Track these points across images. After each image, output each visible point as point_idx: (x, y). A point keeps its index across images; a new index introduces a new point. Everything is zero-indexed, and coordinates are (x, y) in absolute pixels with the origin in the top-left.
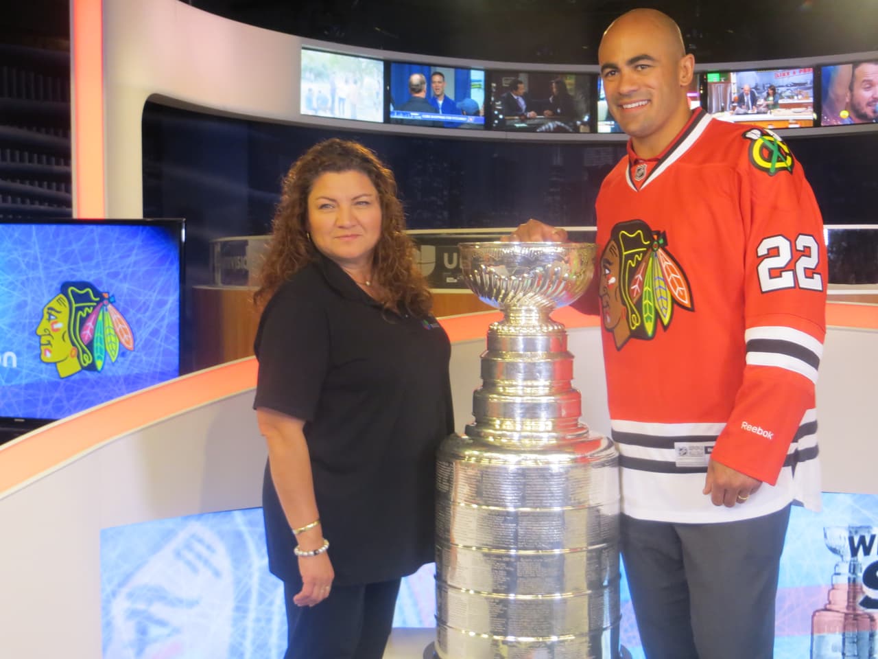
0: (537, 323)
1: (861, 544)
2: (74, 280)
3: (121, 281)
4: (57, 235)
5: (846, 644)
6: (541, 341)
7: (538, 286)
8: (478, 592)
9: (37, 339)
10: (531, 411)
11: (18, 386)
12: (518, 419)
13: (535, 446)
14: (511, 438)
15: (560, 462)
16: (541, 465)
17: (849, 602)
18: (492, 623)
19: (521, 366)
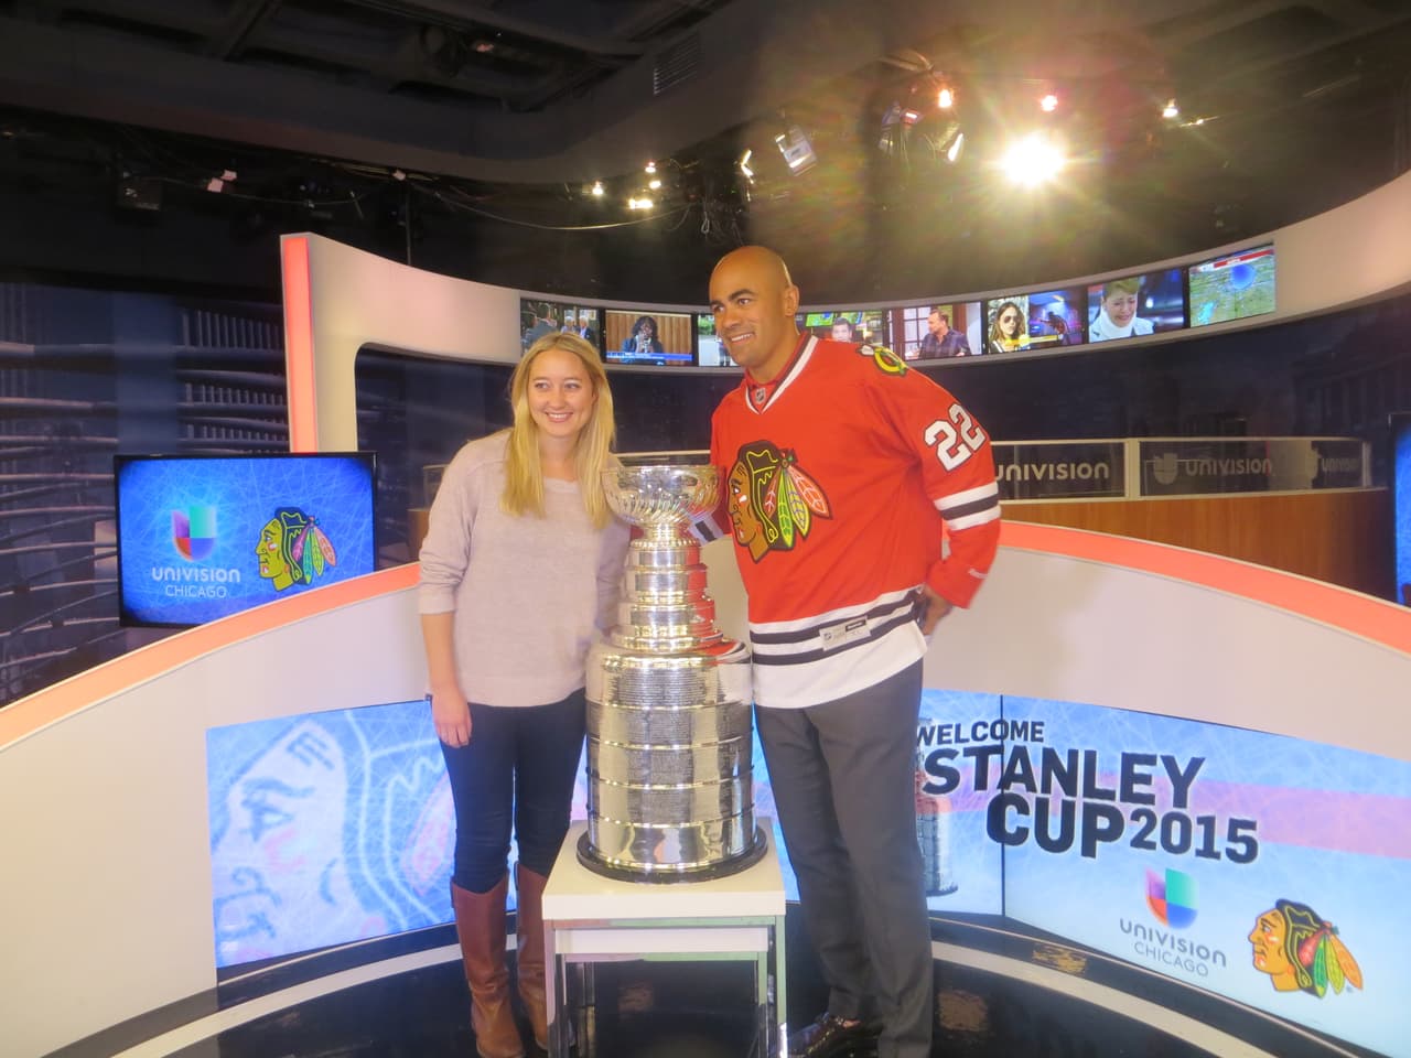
0: (672, 539)
2: (285, 506)
3: (325, 506)
4: (269, 468)
9: (257, 557)
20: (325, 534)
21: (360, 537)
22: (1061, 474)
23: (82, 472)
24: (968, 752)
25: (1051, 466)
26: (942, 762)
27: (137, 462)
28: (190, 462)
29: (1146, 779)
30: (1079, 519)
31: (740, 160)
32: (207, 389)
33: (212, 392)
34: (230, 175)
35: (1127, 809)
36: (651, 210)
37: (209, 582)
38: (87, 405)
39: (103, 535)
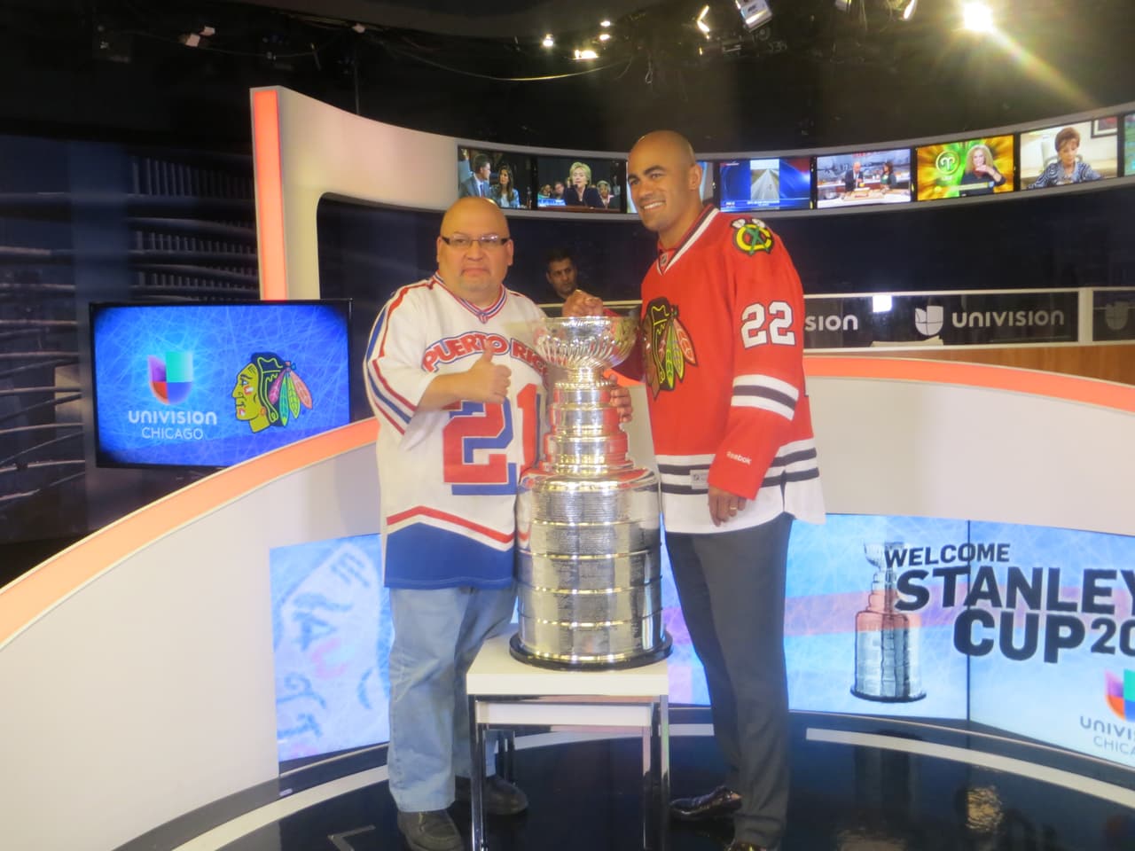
0: (591, 380)
1: (893, 558)
2: (262, 351)
3: (300, 352)
4: (246, 314)
5: (885, 639)
6: (594, 394)
7: (592, 350)
8: (548, 589)
9: (233, 401)
10: (587, 448)
11: (217, 440)
12: (577, 455)
13: (592, 475)
14: (572, 468)
15: (609, 487)
16: (594, 490)
17: (886, 605)
18: (560, 613)
19: (580, 414)
20: (303, 378)
21: (336, 381)
22: (1020, 321)
23: (43, 318)
24: (937, 573)
25: (1011, 314)
26: (913, 581)
27: (113, 309)
28: (167, 310)
29: (1106, 592)
30: (1038, 361)
31: (697, 17)
32: (157, 237)
33: (161, 240)
34: (209, 31)
35: (1087, 619)
36: (595, 61)
37: (186, 425)
38: (47, 252)
39: (62, 379)
